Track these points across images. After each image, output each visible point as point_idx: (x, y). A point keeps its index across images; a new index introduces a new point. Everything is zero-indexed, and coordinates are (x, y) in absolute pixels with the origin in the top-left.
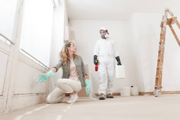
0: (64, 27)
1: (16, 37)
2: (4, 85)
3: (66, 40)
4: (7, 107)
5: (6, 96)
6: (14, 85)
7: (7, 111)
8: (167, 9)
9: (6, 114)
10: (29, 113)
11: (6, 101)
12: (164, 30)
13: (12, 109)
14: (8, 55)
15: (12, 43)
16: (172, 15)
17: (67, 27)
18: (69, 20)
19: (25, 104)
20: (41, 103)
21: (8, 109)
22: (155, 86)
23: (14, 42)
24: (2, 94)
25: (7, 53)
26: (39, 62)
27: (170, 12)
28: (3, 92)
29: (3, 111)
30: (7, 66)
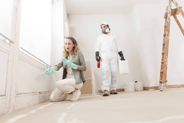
0: (64, 23)
1: (15, 35)
2: (6, 85)
3: (66, 36)
5: (9, 96)
6: (16, 85)
7: (11, 111)
9: (10, 113)
10: (33, 111)
11: (9, 100)
12: (168, 21)
13: (16, 108)
14: (9, 54)
15: (11, 42)
16: (177, 5)
17: (66, 23)
18: (69, 16)
19: (28, 103)
20: (44, 102)
21: (12, 109)
22: (160, 80)
23: (13, 41)
24: (5, 93)
25: (8, 52)
26: (40, 60)
27: (174, 2)
28: (5, 91)
29: (7, 110)
30: (8, 65)
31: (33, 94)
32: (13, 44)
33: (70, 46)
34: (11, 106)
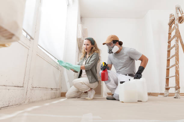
0: (77, 25)
1: (35, 32)
2: (24, 77)
3: (79, 38)
4: (27, 99)
5: (26, 88)
6: (32, 78)
7: (26, 102)
8: (178, 6)
9: (26, 104)
11: (26, 92)
12: (177, 28)
13: (31, 101)
14: (28, 49)
15: (32, 38)
17: (80, 25)
18: (82, 18)
19: (41, 97)
20: (55, 98)
21: (28, 100)
24: (23, 85)
25: (28, 47)
26: (55, 58)
28: (23, 83)
29: (24, 101)
30: (27, 59)
31: (46, 89)
32: (33, 40)
33: (88, 46)
34: (27, 98)
